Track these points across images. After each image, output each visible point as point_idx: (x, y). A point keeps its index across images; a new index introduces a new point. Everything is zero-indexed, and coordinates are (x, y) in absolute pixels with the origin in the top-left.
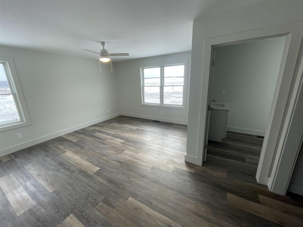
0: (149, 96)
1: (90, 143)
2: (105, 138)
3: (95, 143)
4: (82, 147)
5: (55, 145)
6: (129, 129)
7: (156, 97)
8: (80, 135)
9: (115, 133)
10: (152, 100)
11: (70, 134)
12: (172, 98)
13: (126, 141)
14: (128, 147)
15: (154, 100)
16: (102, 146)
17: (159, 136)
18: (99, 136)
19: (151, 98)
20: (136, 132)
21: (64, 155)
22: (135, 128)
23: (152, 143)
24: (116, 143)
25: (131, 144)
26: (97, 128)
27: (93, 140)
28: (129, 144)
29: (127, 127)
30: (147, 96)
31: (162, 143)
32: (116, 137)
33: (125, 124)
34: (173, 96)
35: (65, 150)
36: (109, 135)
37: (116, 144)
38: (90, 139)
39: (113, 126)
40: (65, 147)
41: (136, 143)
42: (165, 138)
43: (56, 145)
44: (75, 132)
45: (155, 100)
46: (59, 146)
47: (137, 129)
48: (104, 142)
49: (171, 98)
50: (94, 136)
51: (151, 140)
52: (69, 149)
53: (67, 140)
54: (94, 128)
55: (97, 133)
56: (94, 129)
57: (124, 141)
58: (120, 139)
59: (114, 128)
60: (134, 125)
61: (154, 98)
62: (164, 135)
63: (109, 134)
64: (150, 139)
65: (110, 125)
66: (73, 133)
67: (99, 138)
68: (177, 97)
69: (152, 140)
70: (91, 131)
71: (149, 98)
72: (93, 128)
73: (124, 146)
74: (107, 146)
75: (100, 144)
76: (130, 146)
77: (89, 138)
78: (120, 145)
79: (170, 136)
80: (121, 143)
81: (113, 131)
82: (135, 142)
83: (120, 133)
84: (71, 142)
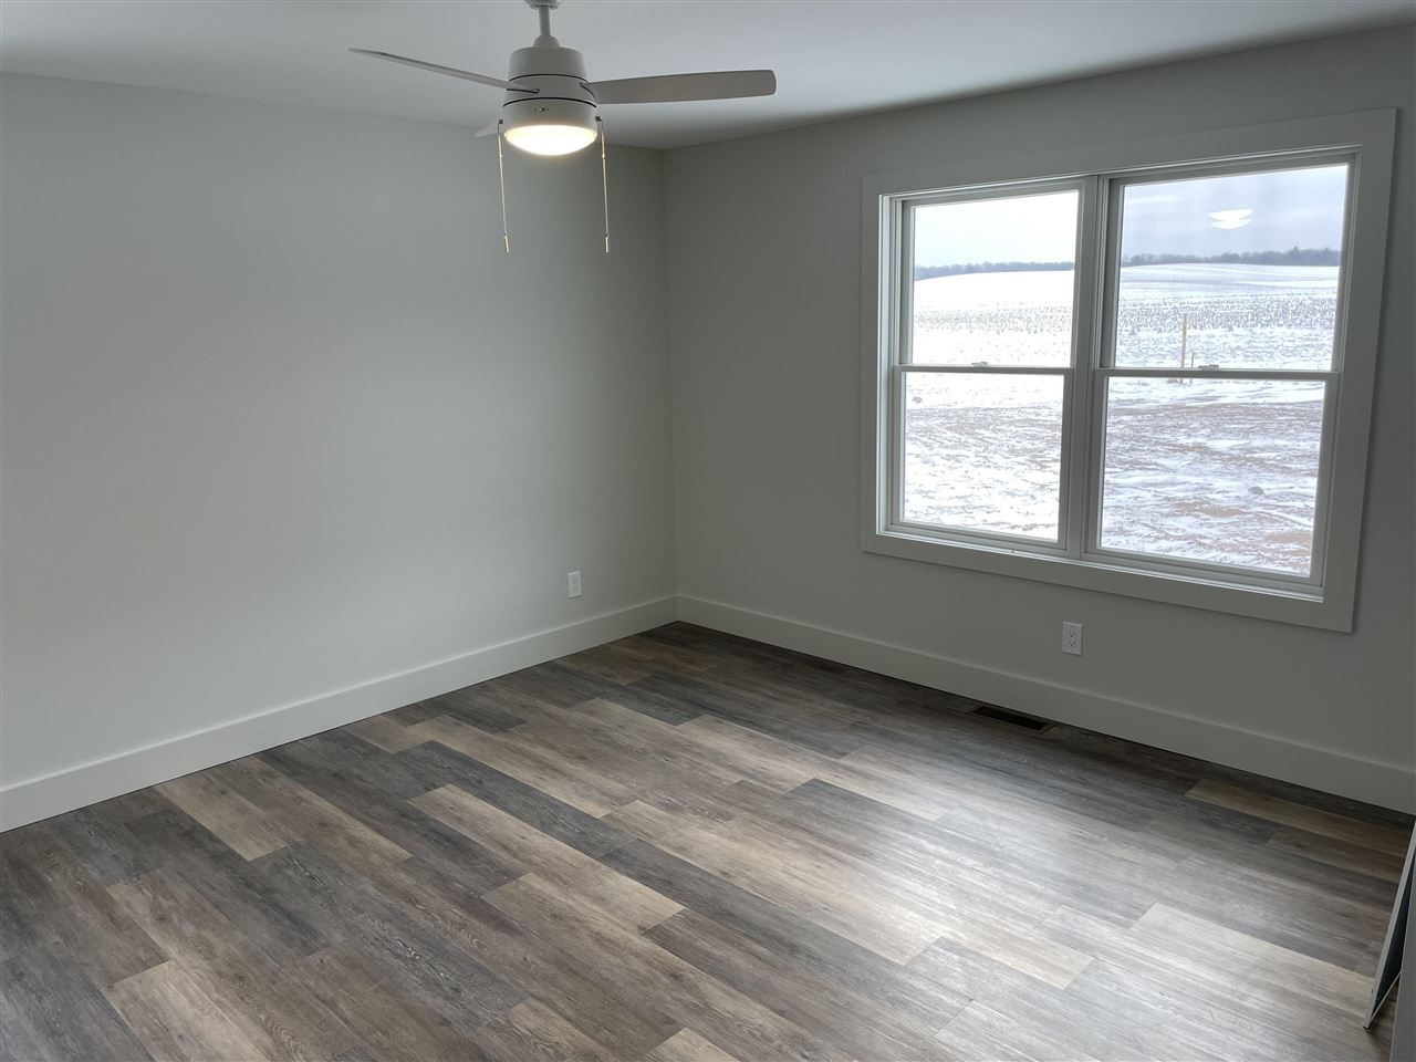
0: (950, 434)
1: (371, 890)
2: (506, 848)
3: (413, 901)
4: (299, 931)
5: (96, 875)
6: (737, 778)
7: (1013, 452)
8: (305, 793)
9: (599, 812)
10: (974, 472)
11: (224, 778)
12: (1168, 463)
13: (700, 918)
14: (713, 990)
15: (992, 472)
16: (470, 938)
17: (1038, 906)
18: (459, 820)
19: (962, 452)
20: (805, 821)
21: (138, 989)
22: (794, 769)
23: (961, 987)
24: (602, 920)
25: (739, 960)
26: (461, 741)
27: (407, 866)
28: (720, 951)
29: (718, 758)
30: (928, 431)
31: (1068, 992)
32: (616, 858)
33: (707, 717)
34: (1184, 449)
35: (156, 938)
36: (545, 827)
37: (599, 939)
38: (379, 852)
39: (596, 731)
40: (166, 903)
41: (793, 949)
42: (1102, 932)
43: (103, 873)
44: (275, 757)
45: (1003, 475)
46: (121, 892)
47: (815, 786)
48: (492, 898)
49: (1162, 461)
50: (422, 819)
51: (952, 947)
52: (189, 929)
53: (193, 836)
54: (430, 736)
55: (449, 793)
56: (433, 745)
57: (679, 907)
58: (645, 879)
59: (599, 751)
60: (783, 734)
61: (997, 458)
62: (1085, 895)
63: (548, 816)
64: (941, 930)
65: (575, 716)
66: (258, 765)
67: (456, 846)
68: (1232, 458)
69: (964, 938)
70: (403, 757)
71: (944, 452)
72: (422, 733)
73: (676, 977)
74: (513, 949)
75: (456, 913)
76: (730, 979)
77: (379, 832)
78: (638, 955)
79: (1157, 914)
80: (646, 932)
81: (588, 786)
82: (780, 940)
83: (644, 811)
84: (224, 858)
